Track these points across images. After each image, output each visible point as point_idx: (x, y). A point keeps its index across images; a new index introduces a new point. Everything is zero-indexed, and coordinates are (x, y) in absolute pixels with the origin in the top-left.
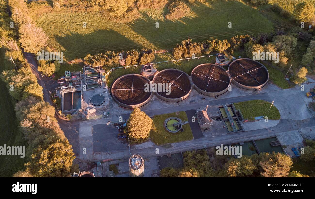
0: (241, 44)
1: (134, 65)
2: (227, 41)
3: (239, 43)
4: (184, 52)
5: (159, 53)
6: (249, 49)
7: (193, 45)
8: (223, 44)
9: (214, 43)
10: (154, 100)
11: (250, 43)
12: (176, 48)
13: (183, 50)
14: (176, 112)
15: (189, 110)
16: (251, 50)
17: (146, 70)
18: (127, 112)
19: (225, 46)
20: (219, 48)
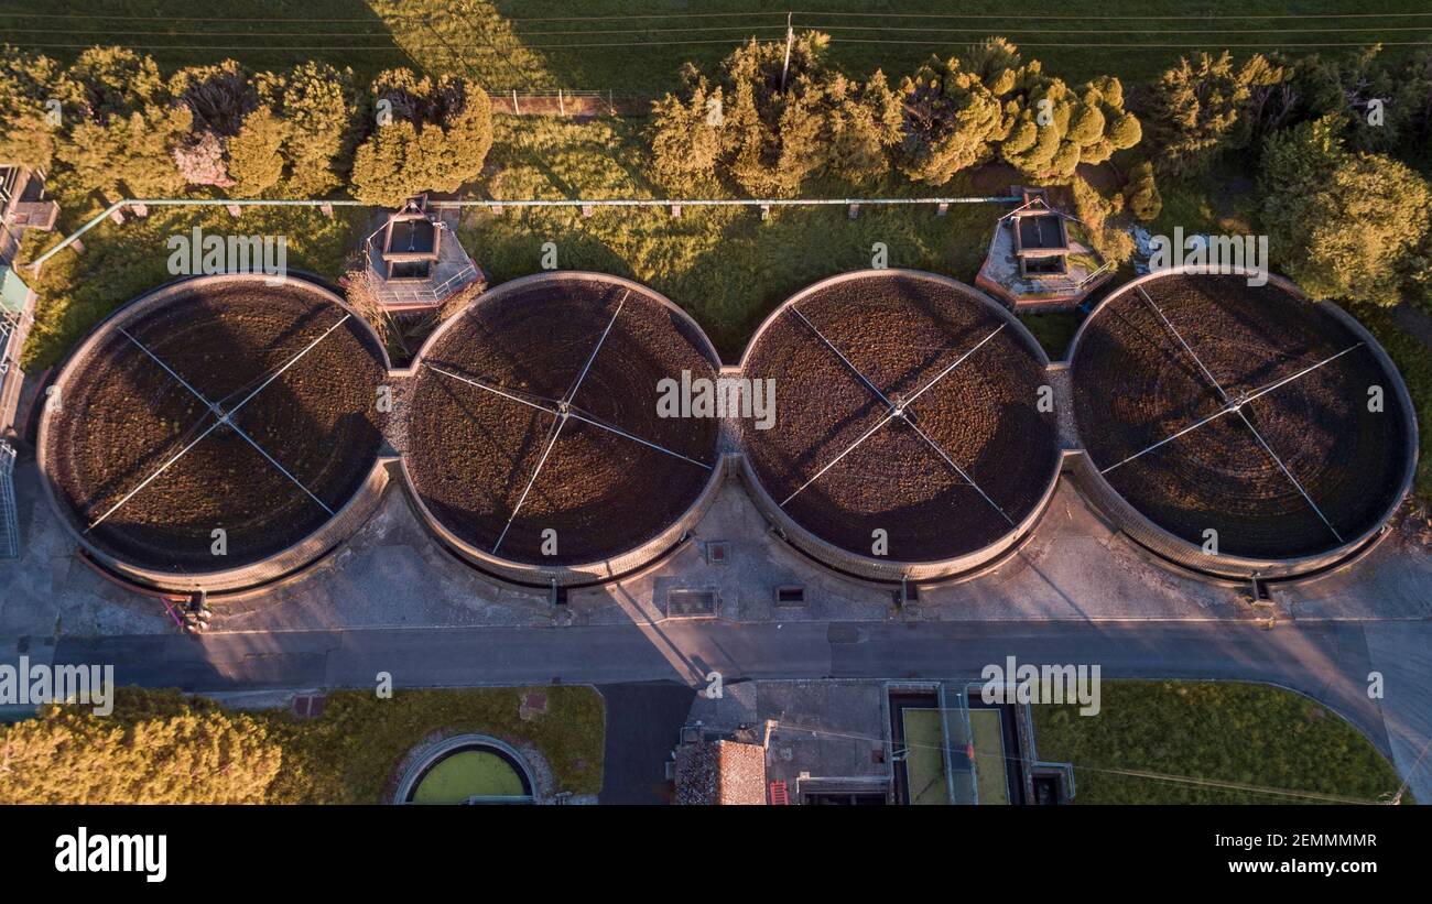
0: (1236, 129)
1: (312, 198)
2: (1120, 89)
3: (1219, 123)
4: (737, 145)
5: (552, 113)
6: (1300, 195)
7: (820, 94)
8: (1078, 116)
9: (1005, 99)
10: (381, 534)
11: (1321, 133)
12: (671, 106)
13: (728, 128)
14: (529, 683)
15: (636, 687)
16: (1309, 210)
17: (386, 258)
18: (122, 614)
19: (1098, 137)
20: (1038, 143)
